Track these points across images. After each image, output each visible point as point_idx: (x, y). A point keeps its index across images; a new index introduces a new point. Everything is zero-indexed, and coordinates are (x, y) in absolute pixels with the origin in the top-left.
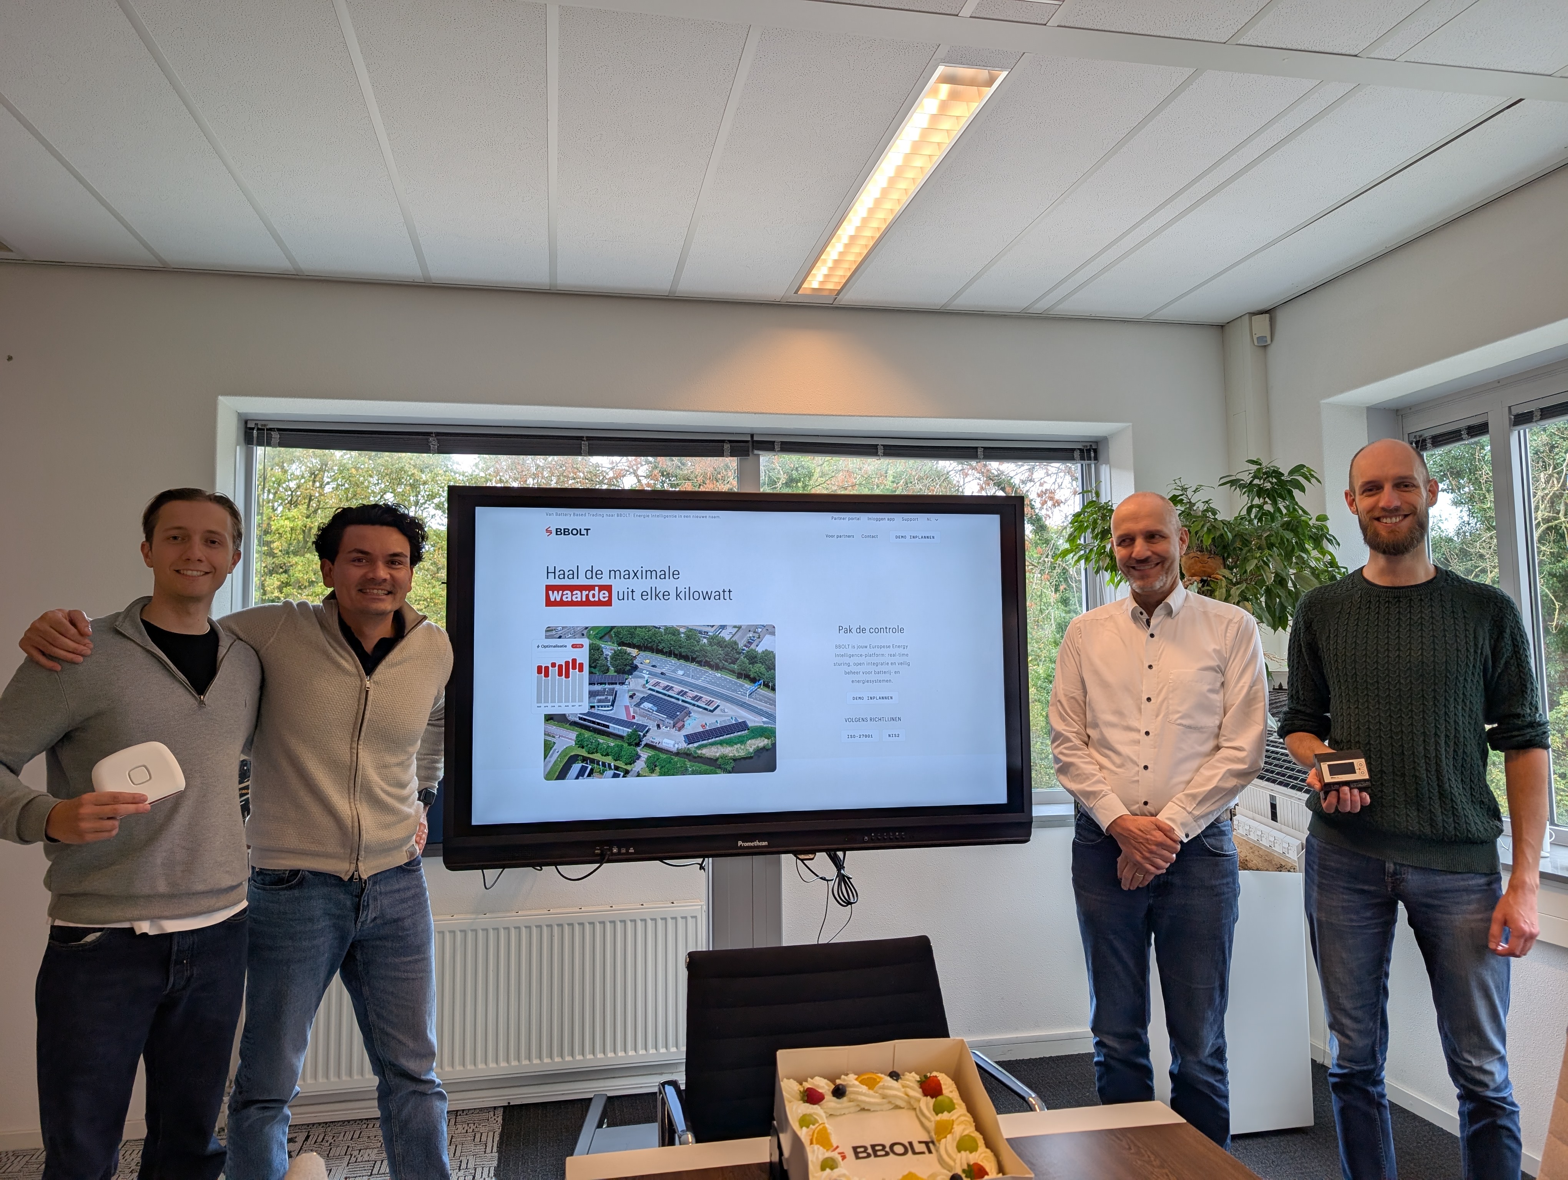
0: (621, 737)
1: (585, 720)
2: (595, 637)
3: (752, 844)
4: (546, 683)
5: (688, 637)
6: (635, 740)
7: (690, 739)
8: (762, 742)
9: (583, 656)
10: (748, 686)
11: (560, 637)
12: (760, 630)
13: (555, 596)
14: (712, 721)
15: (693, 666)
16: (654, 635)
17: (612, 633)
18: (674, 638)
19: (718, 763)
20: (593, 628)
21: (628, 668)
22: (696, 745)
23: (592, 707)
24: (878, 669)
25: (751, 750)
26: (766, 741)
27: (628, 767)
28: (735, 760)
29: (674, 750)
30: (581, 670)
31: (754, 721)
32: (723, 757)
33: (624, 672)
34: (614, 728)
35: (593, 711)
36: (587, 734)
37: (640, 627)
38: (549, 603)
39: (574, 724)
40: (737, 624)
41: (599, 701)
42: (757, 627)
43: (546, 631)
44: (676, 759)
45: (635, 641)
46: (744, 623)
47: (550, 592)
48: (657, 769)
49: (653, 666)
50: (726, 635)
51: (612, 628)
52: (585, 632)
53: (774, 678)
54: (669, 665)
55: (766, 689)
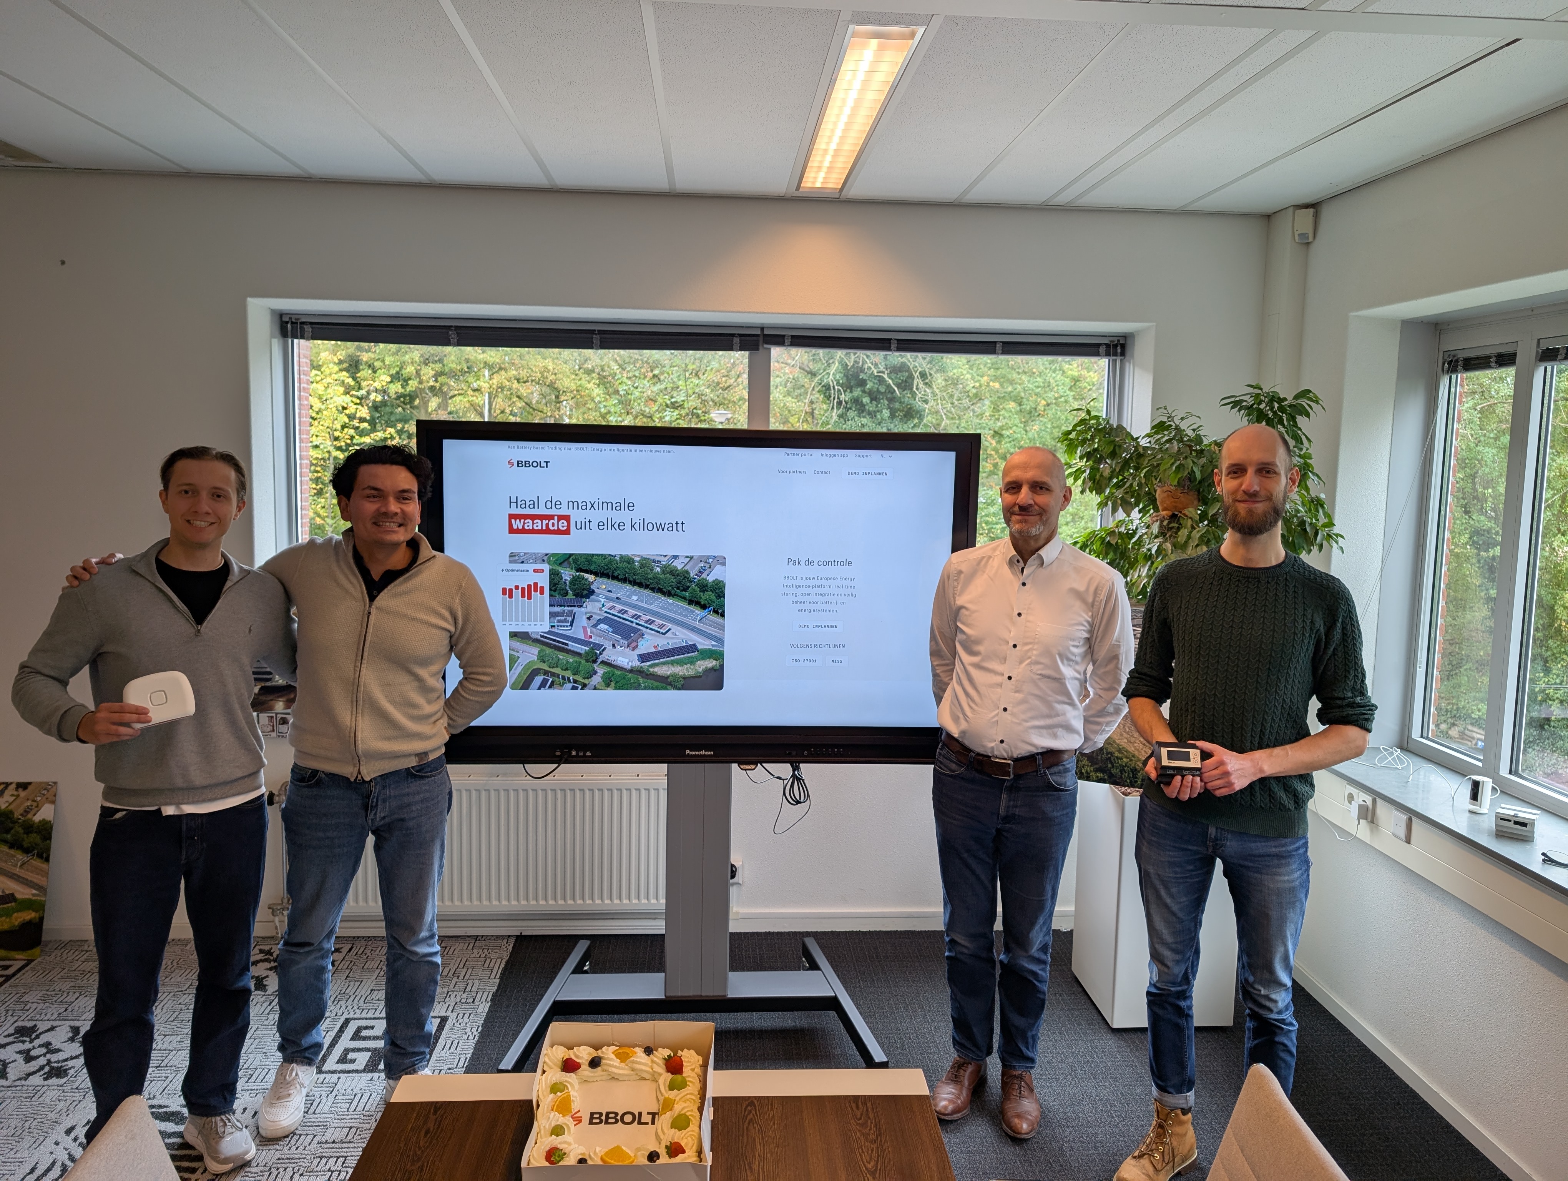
0: (579, 654)
1: (546, 638)
2: (555, 563)
3: (699, 753)
4: (511, 604)
5: (642, 566)
6: (593, 657)
7: (643, 658)
8: (710, 663)
9: (544, 580)
10: (698, 611)
11: (522, 562)
12: (711, 560)
13: (517, 524)
14: (663, 643)
15: (647, 592)
16: (610, 562)
17: (571, 559)
18: (629, 566)
19: (669, 680)
20: (553, 555)
21: (585, 592)
22: (648, 663)
23: (552, 626)
24: (824, 599)
25: (700, 670)
26: (714, 663)
27: (586, 681)
28: (685, 678)
29: (629, 667)
30: (542, 592)
31: (703, 644)
32: (674, 675)
33: (582, 596)
34: (572, 646)
35: (553, 630)
36: (548, 651)
37: (597, 555)
38: (512, 531)
39: (536, 641)
40: (689, 554)
41: (559, 621)
42: (708, 557)
43: (510, 556)
44: (630, 675)
45: (592, 568)
46: (696, 553)
47: (513, 521)
48: (613, 684)
49: (609, 591)
50: (678, 565)
51: (571, 555)
52: (545, 558)
53: (723, 605)
54: (624, 591)
55: (716, 615)
